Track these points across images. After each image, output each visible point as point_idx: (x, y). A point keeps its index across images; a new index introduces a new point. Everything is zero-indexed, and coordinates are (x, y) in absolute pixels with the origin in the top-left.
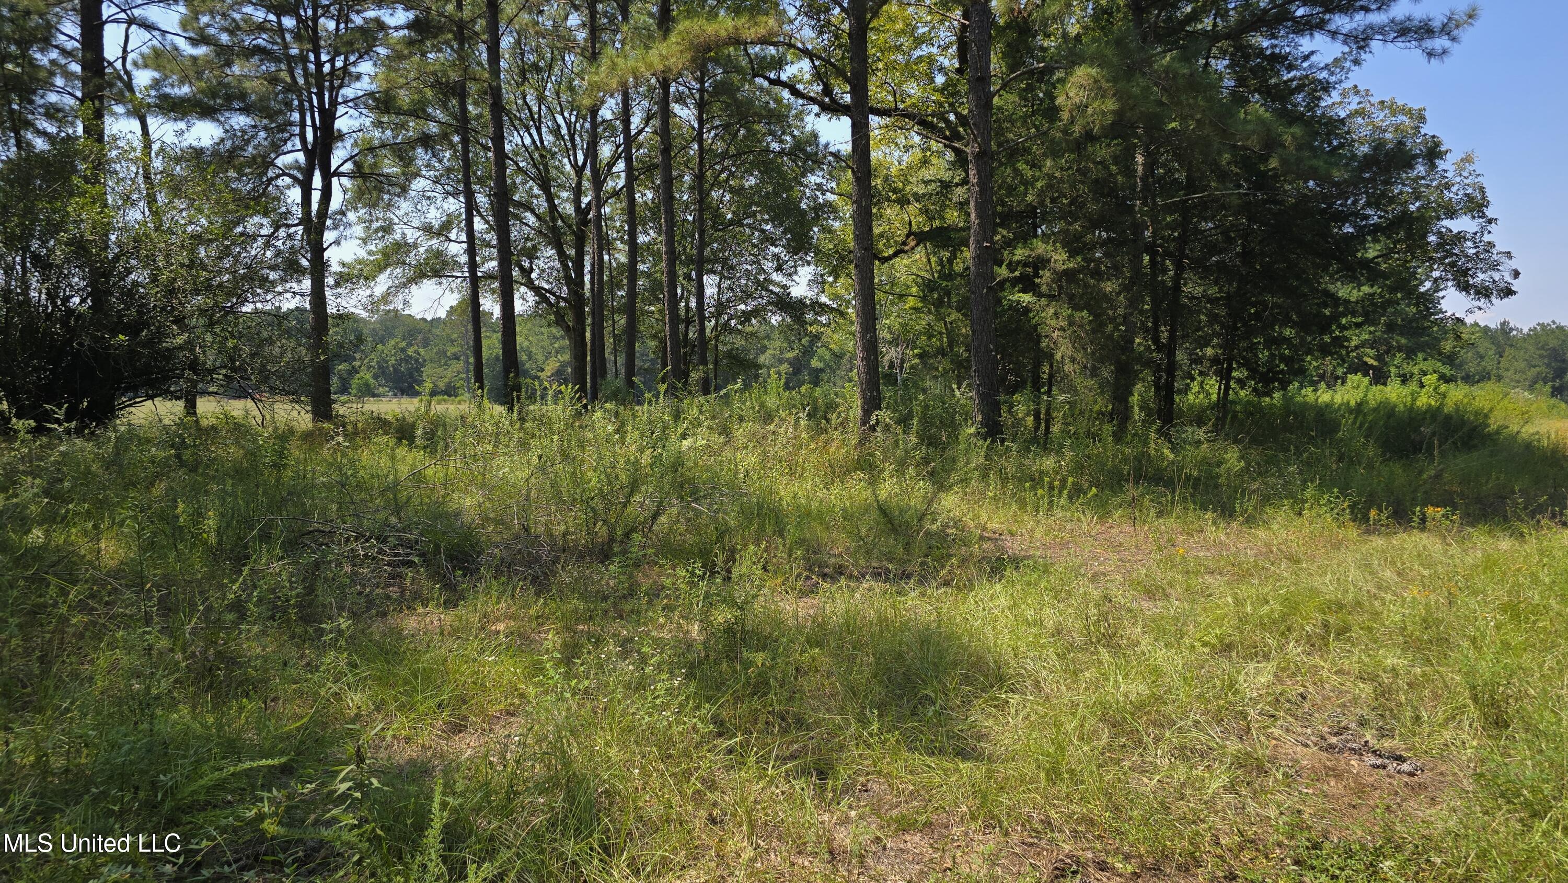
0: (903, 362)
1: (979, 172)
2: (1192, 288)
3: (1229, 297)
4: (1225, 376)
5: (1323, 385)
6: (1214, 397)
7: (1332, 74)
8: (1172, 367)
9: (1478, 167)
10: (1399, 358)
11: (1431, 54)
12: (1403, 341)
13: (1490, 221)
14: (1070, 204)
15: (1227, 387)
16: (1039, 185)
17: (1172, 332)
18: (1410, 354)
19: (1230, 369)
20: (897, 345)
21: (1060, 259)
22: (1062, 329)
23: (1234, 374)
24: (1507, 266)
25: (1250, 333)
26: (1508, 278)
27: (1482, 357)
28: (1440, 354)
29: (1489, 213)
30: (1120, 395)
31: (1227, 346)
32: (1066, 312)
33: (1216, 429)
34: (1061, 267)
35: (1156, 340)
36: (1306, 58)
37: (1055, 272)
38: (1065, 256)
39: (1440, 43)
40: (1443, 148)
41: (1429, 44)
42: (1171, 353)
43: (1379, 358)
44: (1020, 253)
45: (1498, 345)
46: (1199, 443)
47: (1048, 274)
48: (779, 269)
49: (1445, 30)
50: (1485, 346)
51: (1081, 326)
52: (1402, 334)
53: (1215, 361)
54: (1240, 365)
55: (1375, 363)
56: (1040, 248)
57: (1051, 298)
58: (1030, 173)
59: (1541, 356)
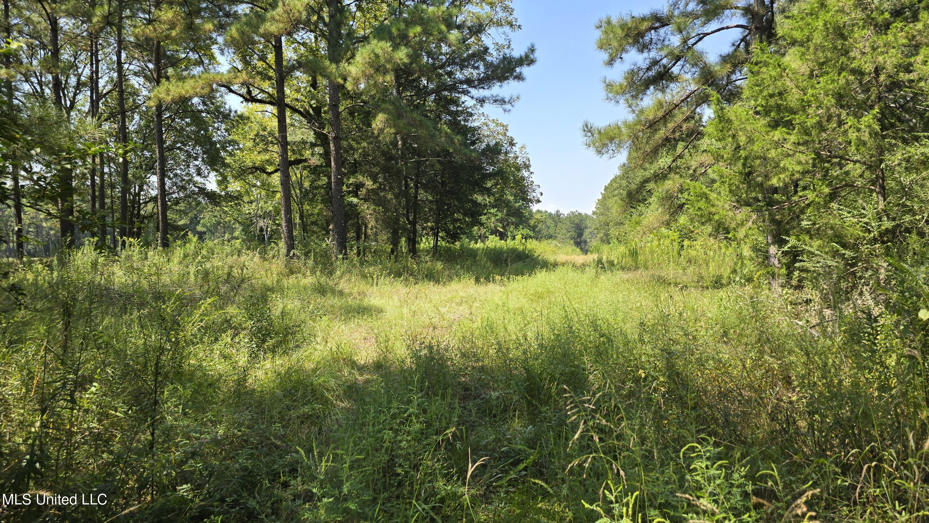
0: (267, 227)
1: (335, 145)
2: (423, 195)
3: (436, 201)
4: (436, 235)
5: (479, 240)
6: (432, 246)
7: (473, 110)
8: (415, 232)
9: (527, 150)
10: (512, 228)
11: (505, 111)
12: (514, 220)
13: (531, 173)
14: (372, 159)
15: (437, 240)
16: (360, 151)
17: (415, 216)
18: (517, 226)
19: (438, 232)
20: (264, 218)
21: (369, 184)
22: (371, 214)
23: (440, 234)
24: (538, 191)
25: (445, 218)
26: (539, 196)
27: (548, 228)
28: (529, 226)
29: (531, 169)
30: (395, 242)
31: (437, 222)
32: (373, 207)
33: (433, 256)
34: (370, 188)
35: (408, 219)
36: (463, 103)
37: (367, 189)
38: (371, 183)
39: (508, 107)
40: (514, 142)
41: (504, 106)
42: (414, 226)
43: (503, 227)
44: (351, 180)
45: (555, 222)
46: (427, 262)
47: (364, 190)
48: (199, 174)
49: (509, 102)
50: (549, 222)
51: (379, 213)
52: (513, 216)
53: (432, 229)
54: (442, 231)
55: (502, 230)
56: (361, 178)
57: (366, 200)
58: (356, 146)
59: (572, 227)
